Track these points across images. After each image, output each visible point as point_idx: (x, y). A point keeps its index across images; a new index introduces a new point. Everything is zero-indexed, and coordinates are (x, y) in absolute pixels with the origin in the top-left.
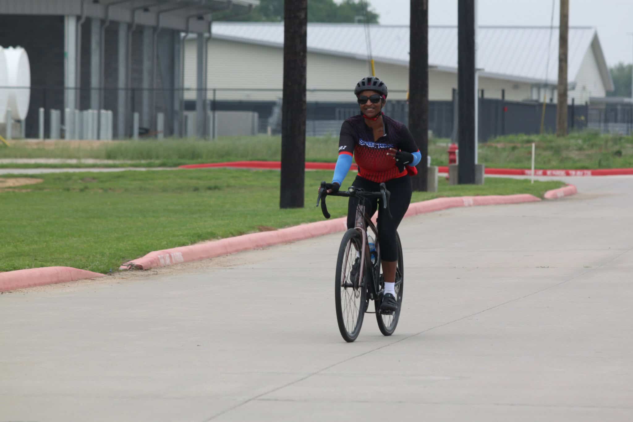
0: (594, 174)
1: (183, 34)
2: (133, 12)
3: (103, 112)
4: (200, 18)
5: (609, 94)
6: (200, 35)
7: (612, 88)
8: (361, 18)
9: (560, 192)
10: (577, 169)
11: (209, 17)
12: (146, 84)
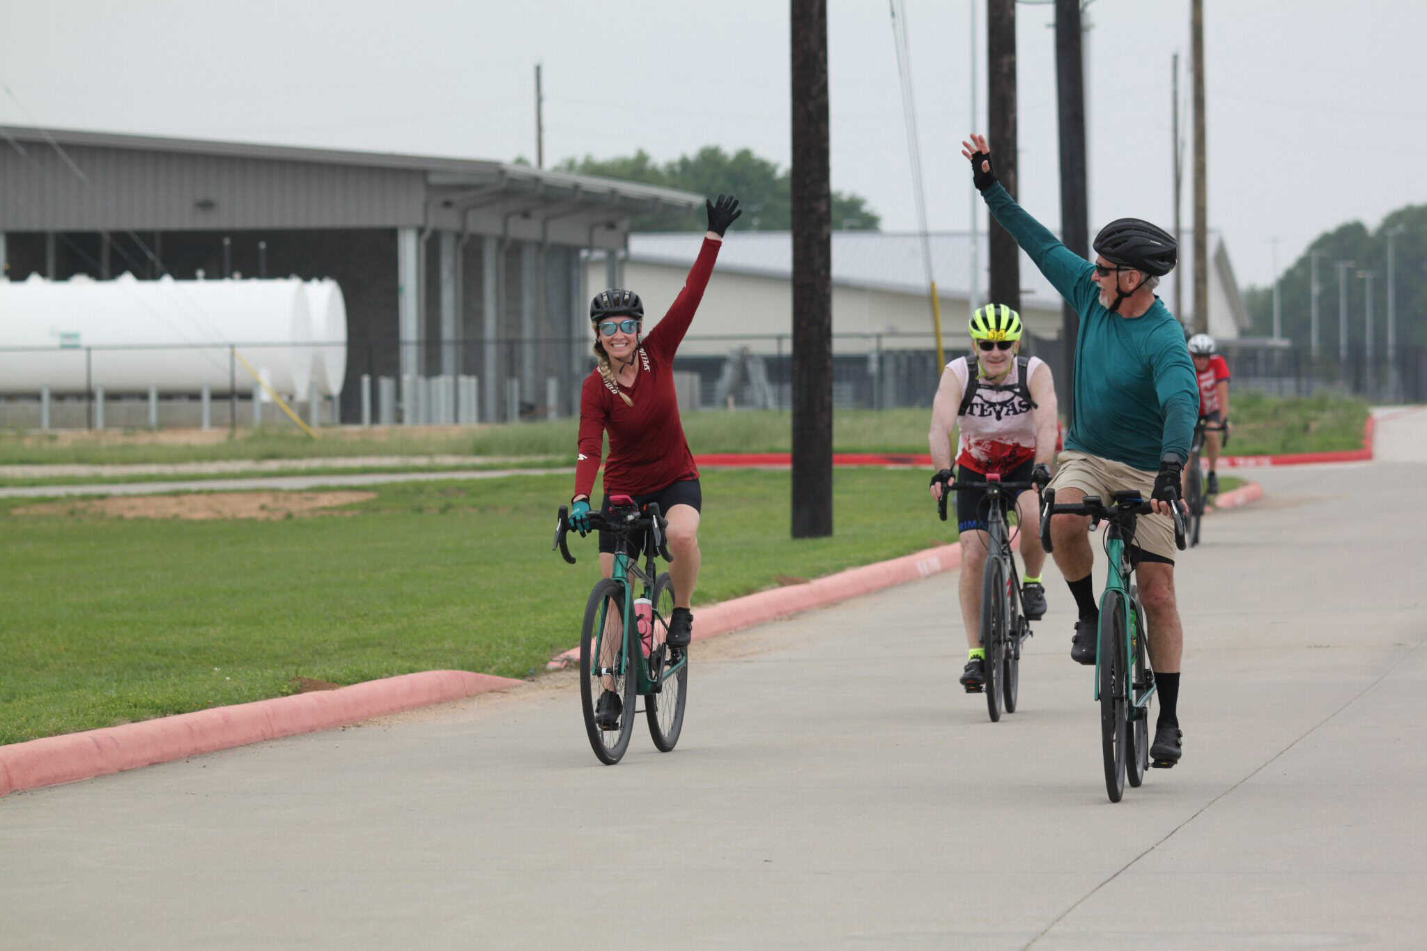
0: (1276, 462)
1: (584, 254)
2: (506, 218)
3: (463, 380)
4: (611, 226)
5: (1243, 332)
6: (612, 254)
7: (1248, 323)
8: (856, 223)
9: (1239, 496)
10: (1248, 455)
11: (624, 224)
12: (528, 333)
